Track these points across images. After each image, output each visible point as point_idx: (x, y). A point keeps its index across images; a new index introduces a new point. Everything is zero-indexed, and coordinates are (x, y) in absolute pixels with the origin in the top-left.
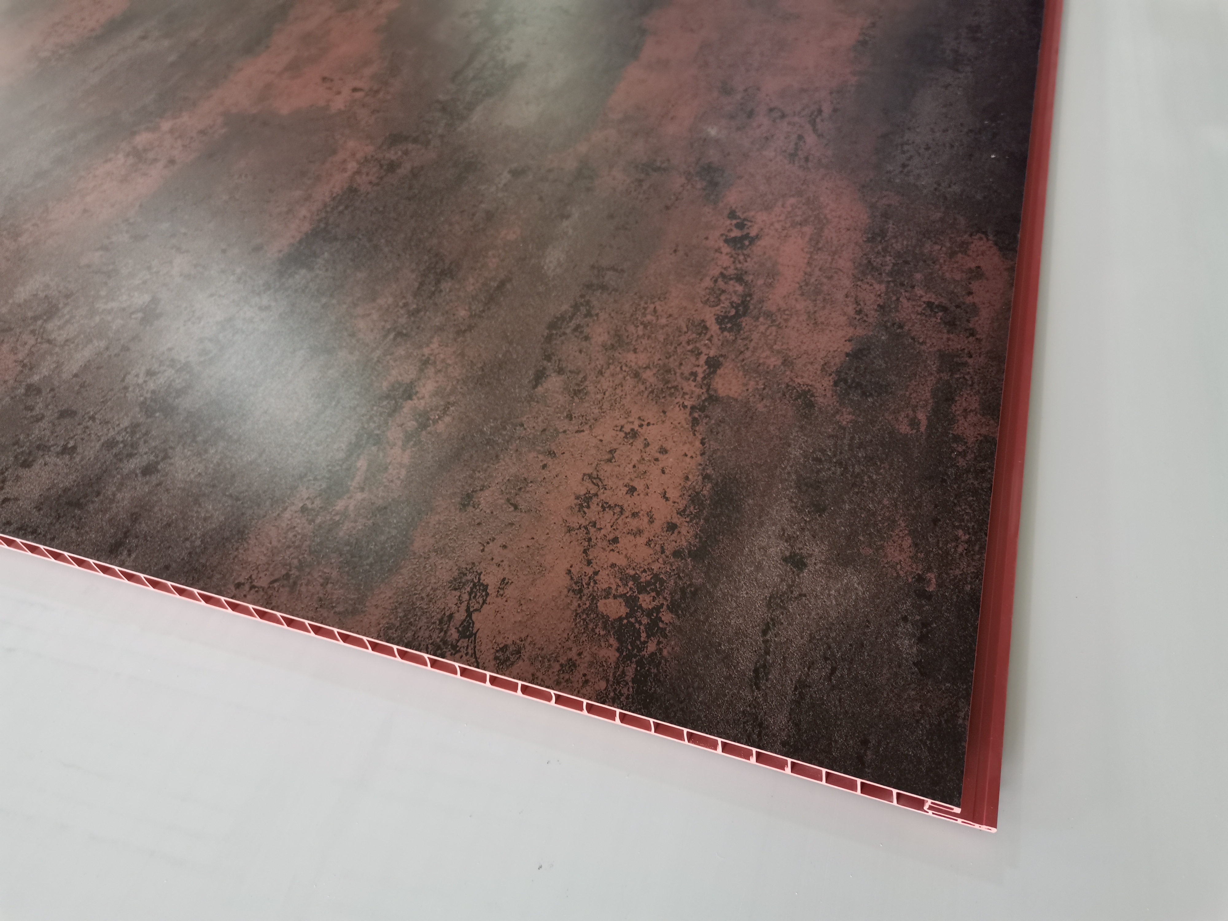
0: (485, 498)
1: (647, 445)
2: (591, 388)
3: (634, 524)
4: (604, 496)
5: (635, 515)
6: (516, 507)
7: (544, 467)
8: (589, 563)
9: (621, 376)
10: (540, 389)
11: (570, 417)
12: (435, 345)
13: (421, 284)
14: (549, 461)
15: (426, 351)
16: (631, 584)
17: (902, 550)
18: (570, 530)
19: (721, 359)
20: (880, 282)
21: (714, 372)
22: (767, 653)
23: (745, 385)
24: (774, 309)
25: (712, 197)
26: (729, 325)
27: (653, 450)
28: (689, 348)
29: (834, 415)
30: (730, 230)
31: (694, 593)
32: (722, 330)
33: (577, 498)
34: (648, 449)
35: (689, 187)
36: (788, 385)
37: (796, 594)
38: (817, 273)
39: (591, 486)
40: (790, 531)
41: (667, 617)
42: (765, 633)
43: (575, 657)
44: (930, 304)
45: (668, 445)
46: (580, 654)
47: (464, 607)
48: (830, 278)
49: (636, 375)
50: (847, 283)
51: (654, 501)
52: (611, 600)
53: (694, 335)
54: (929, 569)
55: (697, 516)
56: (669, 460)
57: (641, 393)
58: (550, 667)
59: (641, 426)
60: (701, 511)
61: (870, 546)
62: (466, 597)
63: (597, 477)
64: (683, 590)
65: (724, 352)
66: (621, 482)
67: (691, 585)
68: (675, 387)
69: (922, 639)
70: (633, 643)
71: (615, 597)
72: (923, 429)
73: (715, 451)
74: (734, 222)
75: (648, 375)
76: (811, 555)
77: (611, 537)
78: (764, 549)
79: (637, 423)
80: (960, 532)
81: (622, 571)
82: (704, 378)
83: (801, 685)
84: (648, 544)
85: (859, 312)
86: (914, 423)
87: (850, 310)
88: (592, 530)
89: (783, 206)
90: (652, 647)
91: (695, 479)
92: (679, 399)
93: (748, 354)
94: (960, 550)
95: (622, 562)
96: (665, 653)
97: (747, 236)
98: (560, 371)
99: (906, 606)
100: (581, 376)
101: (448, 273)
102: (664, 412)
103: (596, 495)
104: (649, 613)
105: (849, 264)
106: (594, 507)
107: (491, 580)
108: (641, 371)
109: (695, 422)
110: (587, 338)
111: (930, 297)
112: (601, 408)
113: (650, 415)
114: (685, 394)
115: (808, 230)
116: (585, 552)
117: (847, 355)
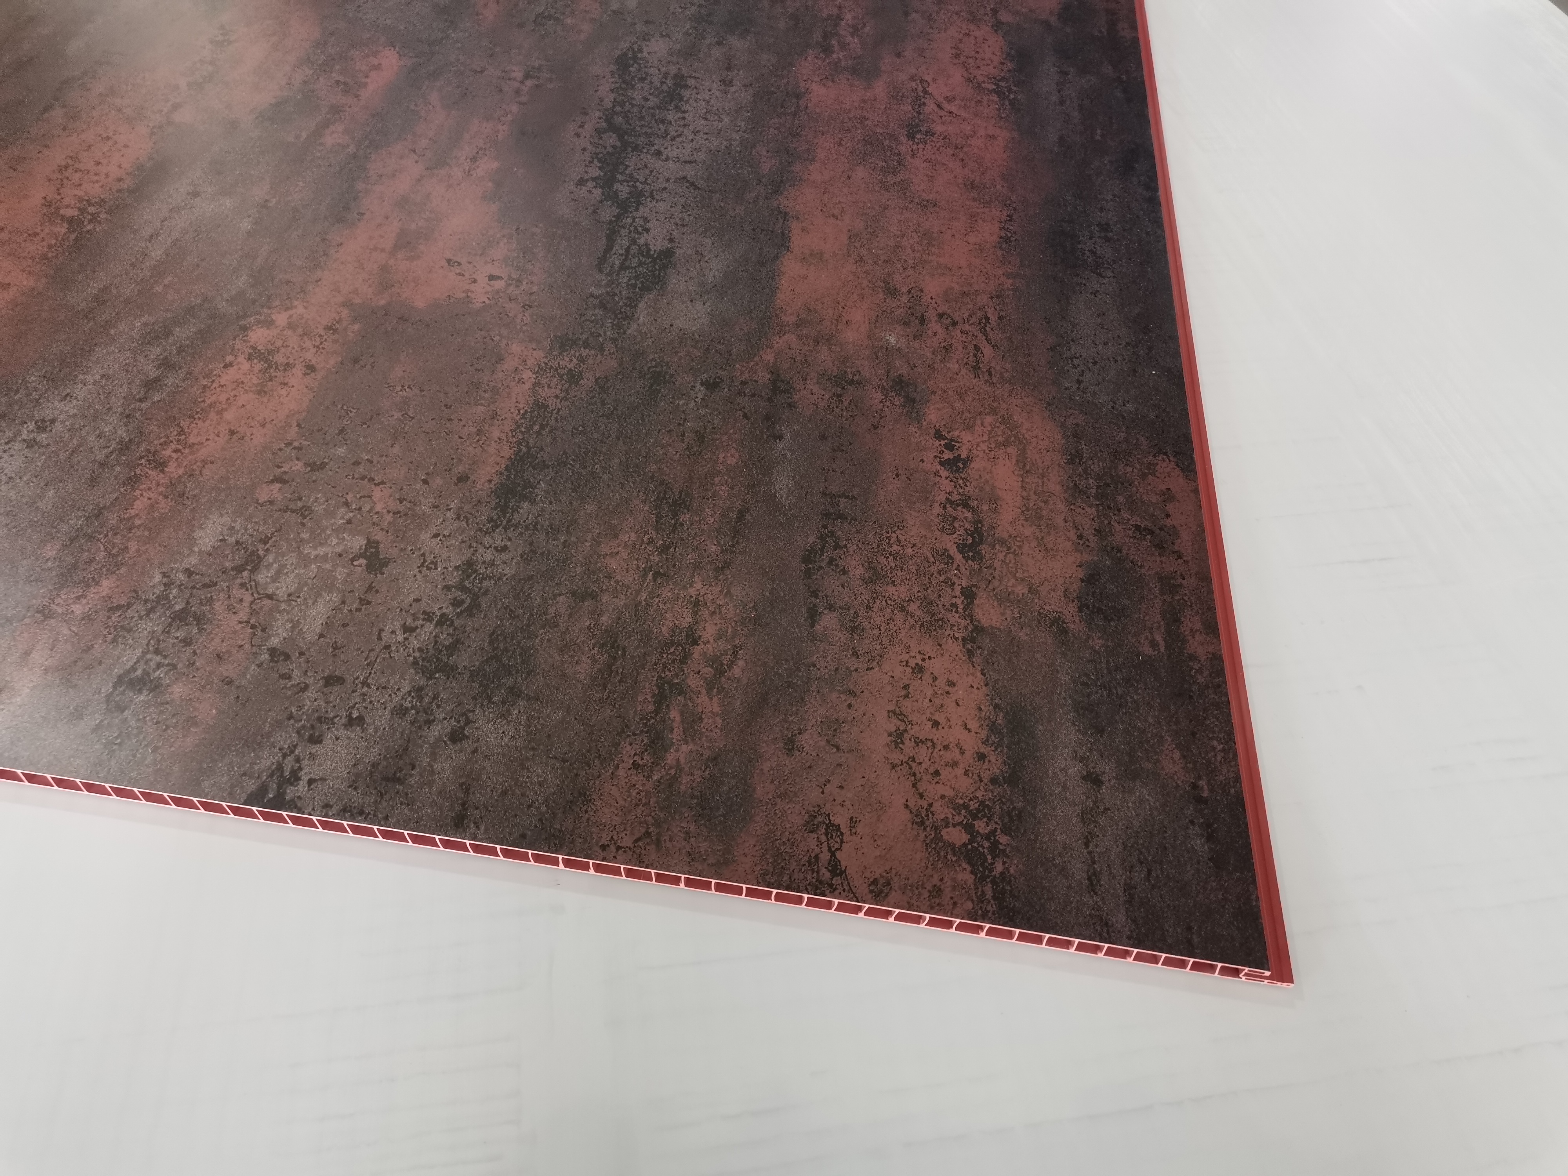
0: (806, 740)
1: (935, 679)
2: (865, 624)
3: (948, 756)
4: (914, 731)
5: (946, 747)
6: (838, 749)
7: (850, 706)
8: (921, 796)
9: (889, 610)
10: (817, 627)
11: (856, 655)
12: (699, 585)
13: (659, 517)
14: (851, 700)
15: (692, 591)
16: (963, 812)
17: (1174, 762)
18: (894, 767)
19: (974, 589)
20: (1091, 506)
21: (972, 602)
22: (1094, 863)
23: (1003, 614)
24: (1005, 536)
25: (914, 415)
26: (971, 554)
27: (941, 682)
28: (942, 578)
29: (1087, 640)
30: (942, 452)
31: (1019, 816)
32: (967, 559)
33: (890, 735)
34: (937, 683)
35: (888, 403)
36: (1040, 614)
37: (1102, 808)
38: (1033, 497)
39: (899, 723)
40: (1080, 753)
41: (1003, 839)
42: (1087, 845)
43: (939, 884)
44: (1137, 528)
45: (954, 678)
46: (941, 880)
47: (825, 847)
48: (1046, 502)
49: (903, 609)
50: (1061, 506)
51: (956, 734)
52: (951, 829)
53: (942, 566)
54: (1199, 778)
55: (999, 745)
56: (960, 692)
57: (912, 627)
58: (920, 894)
59: (923, 660)
60: (1002, 739)
61: (1148, 760)
62: (823, 838)
63: (902, 714)
64: (1009, 814)
65: (974, 582)
66: (924, 717)
67: (1014, 808)
68: (942, 619)
69: (1210, 838)
70: (982, 865)
71: (954, 826)
72: (1162, 649)
73: (996, 681)
74: (943, 442)
75: (913, 607)
76: (1104, 773)
77: (932, 770)
78: (1064, 770)
79: (919, 657)
80: (1215, 743)
81: (951, 801)
82: (965, 609)
83: (1129, 888)
84: (966, 773)
85: (1080, 537)
86: (1154, 644)
87: (1072, 534)
88: (914, 765)
89: (982, 425)
90: (999, 868)
91: (987, 709)
92: (948, 632)
93: (996, 583)
94: (1219, 758)
95: (950, 793)
96: (1012, 871)
97: (958, 458)
98: (831, 608)
99: (1190, 811)
100: (852, 611)
101: (680, 504)
102: (940, 646)
103: (906, 731)
104: (988, 837)
105: (1058, 487)
106: (907, 742)
107: (840, 819)
108: (906, 604)
109: (970, 654)
110: (844, 572)
111: (1136, 520)
112: (881, 644)
113: (928, 647)
114: (952, 625)
115: (1011, 450)
116: (914, 785)
117: (1082, 580)
